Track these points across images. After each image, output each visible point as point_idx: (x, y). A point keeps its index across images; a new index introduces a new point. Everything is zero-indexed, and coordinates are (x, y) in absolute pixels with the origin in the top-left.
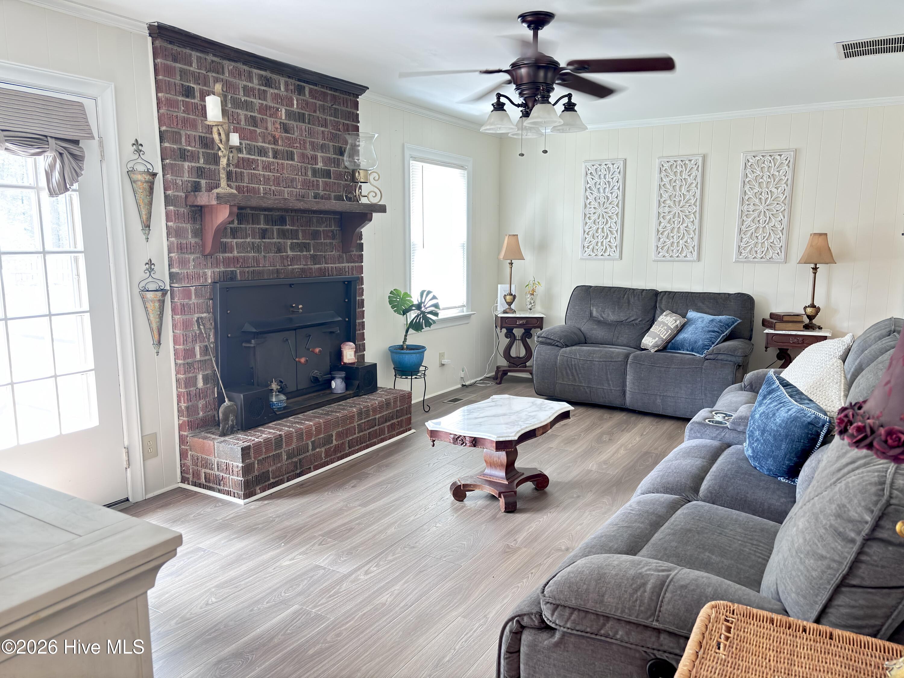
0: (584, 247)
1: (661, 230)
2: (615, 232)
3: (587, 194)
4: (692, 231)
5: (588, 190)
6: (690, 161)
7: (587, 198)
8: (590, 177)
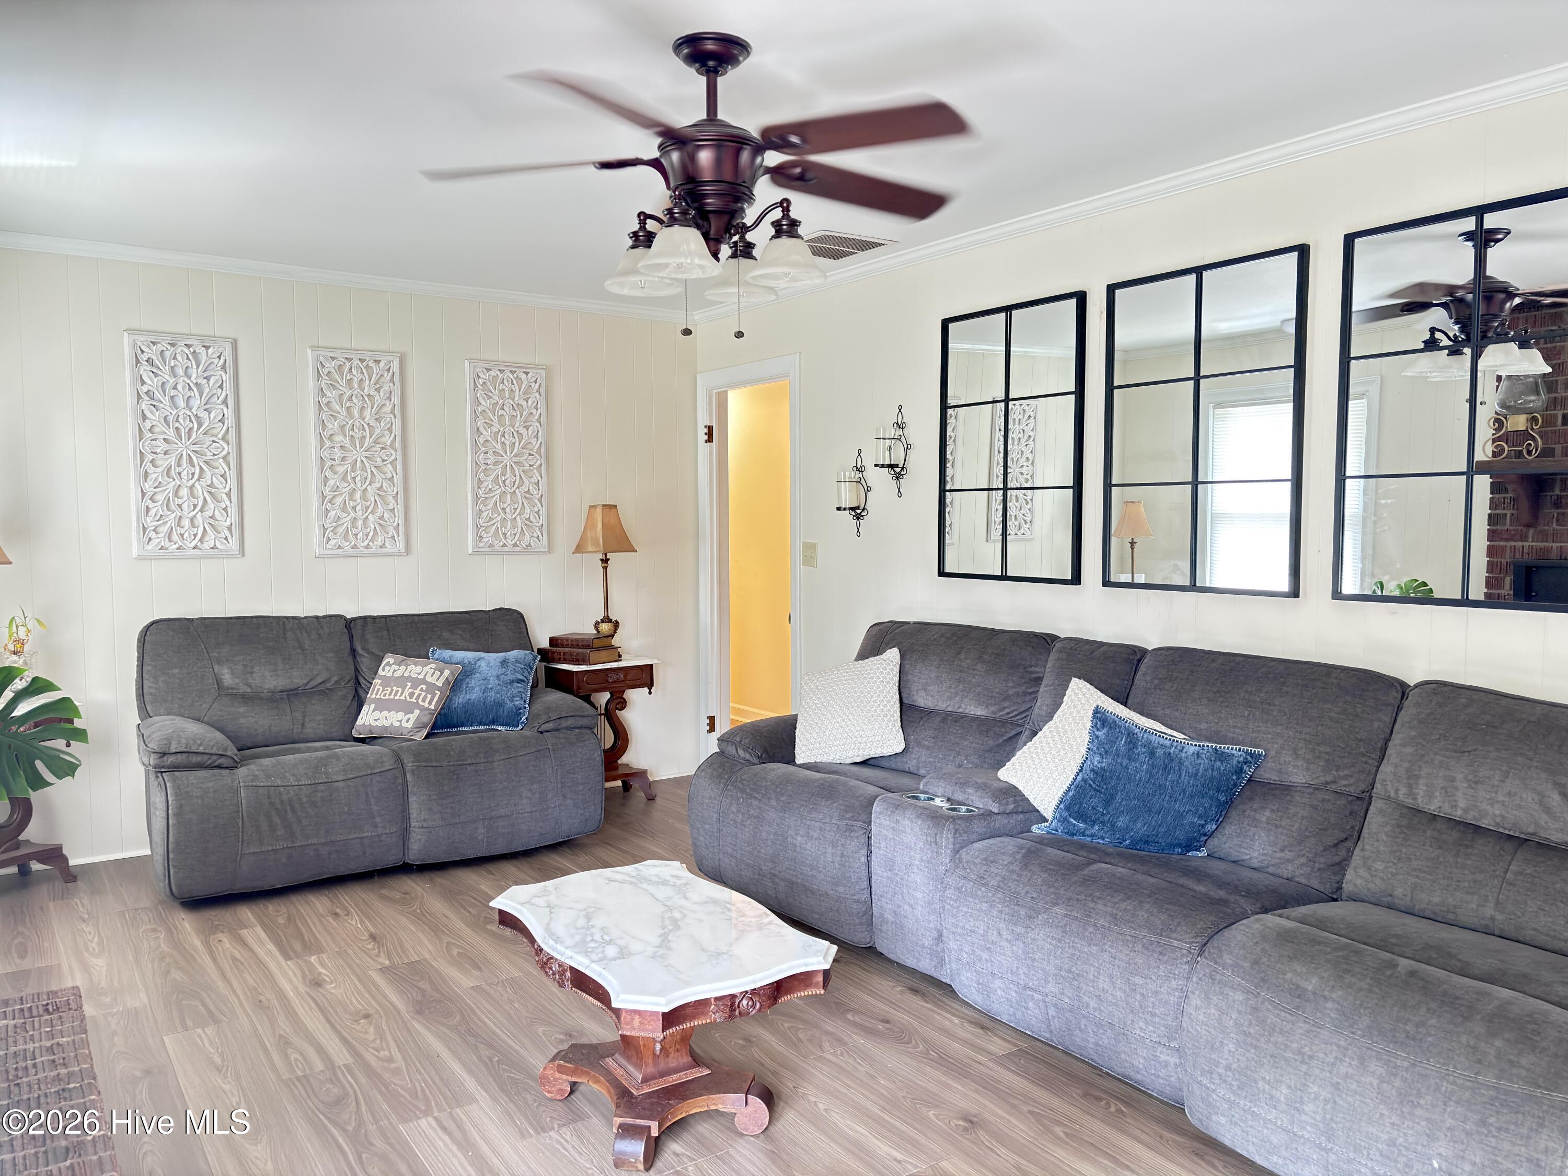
0: (144, 529)
1: (327, 492)
2: (224, 496)
3: (144, 407)
4: (391, 498)
5: (146, 397)
6: (377, 362)
7: (144, 417)
8: (149, 368)
